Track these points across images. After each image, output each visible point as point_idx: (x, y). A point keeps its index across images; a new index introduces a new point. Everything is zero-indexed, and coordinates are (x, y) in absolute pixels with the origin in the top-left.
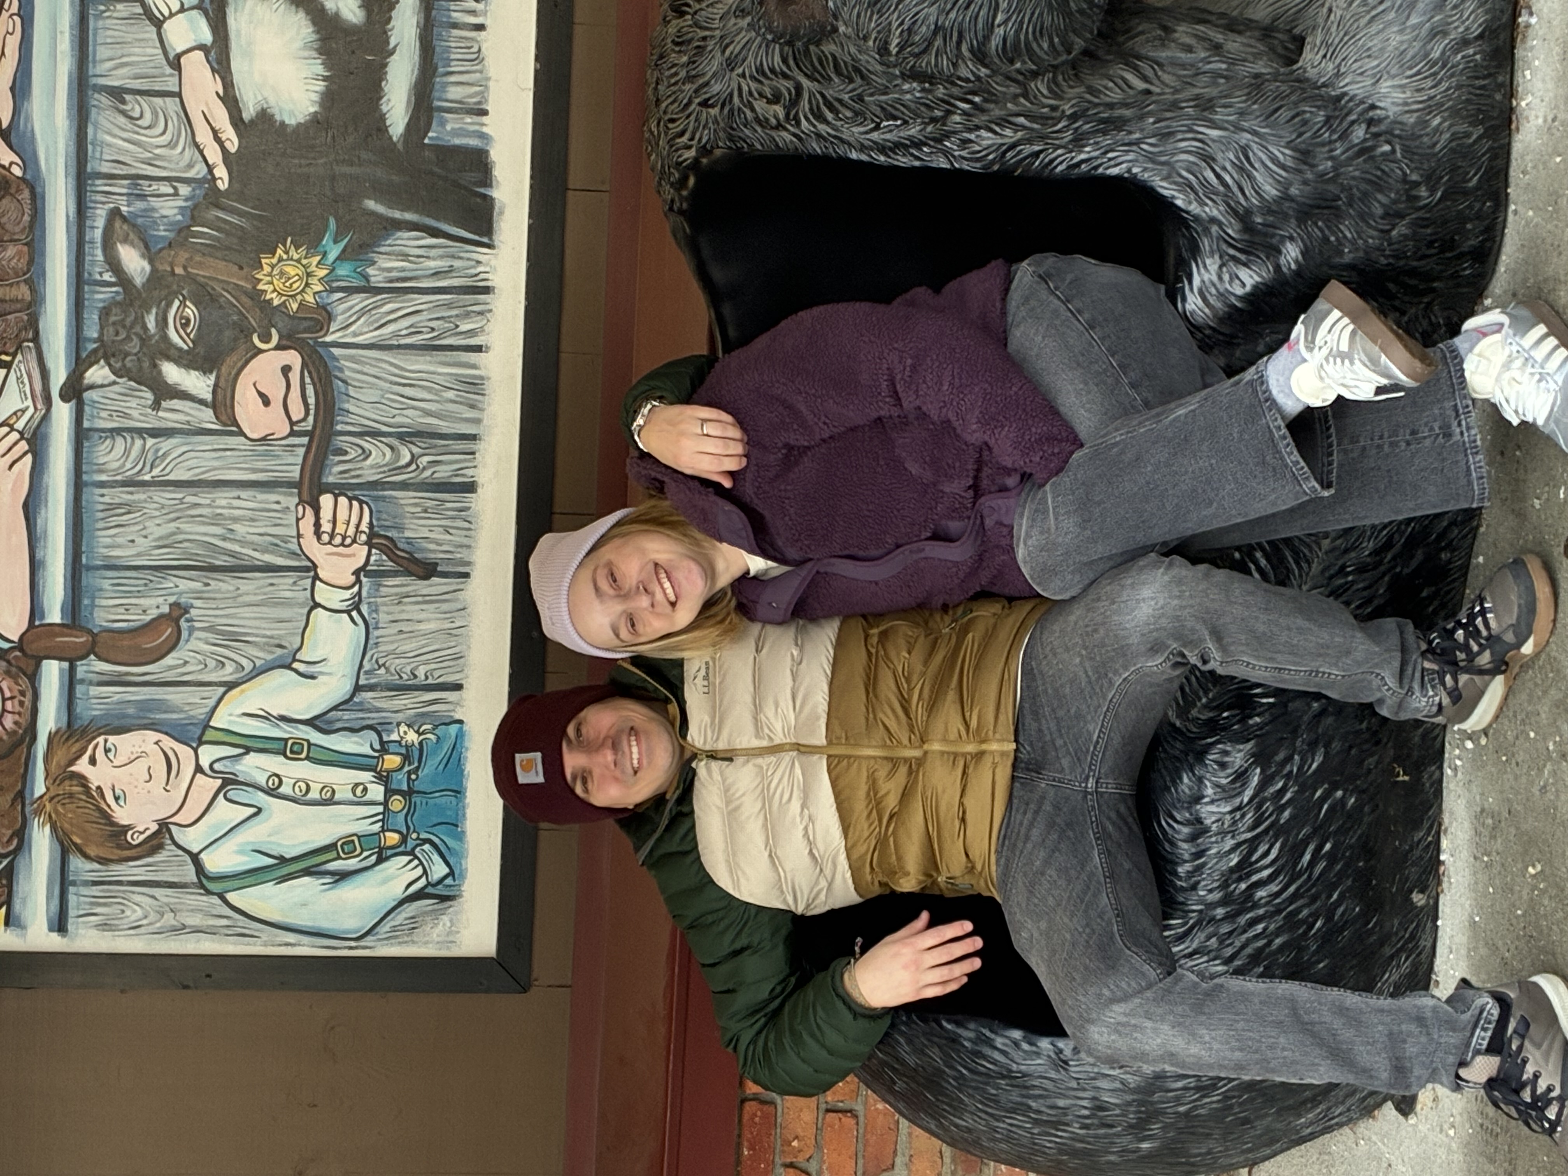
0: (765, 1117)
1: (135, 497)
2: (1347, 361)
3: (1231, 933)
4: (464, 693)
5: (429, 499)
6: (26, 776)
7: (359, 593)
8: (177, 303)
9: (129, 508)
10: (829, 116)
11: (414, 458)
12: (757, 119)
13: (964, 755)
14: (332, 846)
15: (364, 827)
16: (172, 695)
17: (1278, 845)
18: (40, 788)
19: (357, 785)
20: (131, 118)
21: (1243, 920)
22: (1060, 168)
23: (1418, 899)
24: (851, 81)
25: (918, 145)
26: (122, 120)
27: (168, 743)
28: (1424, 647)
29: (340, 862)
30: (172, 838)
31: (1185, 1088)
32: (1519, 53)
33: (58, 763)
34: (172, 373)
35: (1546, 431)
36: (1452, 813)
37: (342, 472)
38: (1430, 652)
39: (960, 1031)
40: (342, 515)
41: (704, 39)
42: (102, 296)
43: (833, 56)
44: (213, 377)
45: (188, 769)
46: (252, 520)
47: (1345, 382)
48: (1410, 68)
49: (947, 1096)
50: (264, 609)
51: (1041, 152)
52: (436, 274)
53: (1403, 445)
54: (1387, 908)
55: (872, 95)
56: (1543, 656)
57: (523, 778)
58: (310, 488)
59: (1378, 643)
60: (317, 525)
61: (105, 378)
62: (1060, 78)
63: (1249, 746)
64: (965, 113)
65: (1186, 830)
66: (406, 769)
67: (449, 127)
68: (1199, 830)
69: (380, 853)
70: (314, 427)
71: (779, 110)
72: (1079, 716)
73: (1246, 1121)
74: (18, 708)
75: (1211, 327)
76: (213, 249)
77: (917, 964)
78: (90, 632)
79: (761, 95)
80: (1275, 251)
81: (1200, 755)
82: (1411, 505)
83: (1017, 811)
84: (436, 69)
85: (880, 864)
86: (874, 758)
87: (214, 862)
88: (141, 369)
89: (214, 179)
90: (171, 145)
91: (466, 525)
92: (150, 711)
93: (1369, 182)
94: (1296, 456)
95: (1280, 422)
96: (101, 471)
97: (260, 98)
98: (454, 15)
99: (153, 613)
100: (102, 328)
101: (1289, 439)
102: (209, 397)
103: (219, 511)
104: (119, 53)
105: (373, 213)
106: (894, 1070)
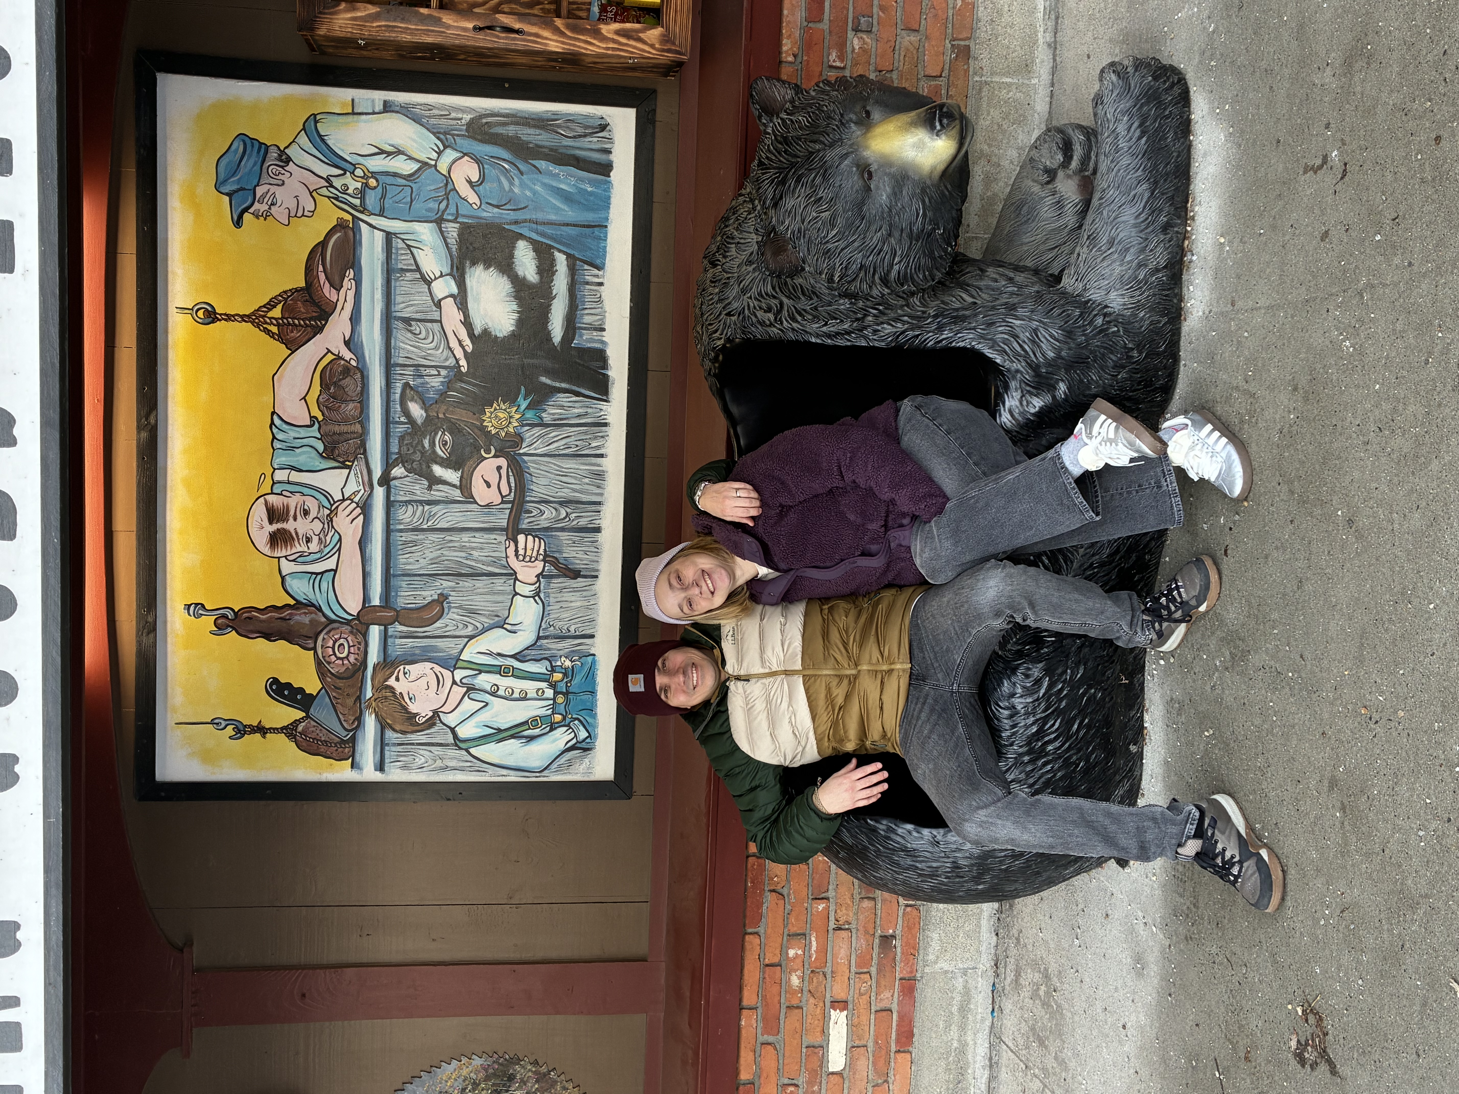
0: (759, 865)
1: (419, 537)
2: (1113, 444)
3: (1034, 769)
4: (595, 639)
5: (576, 536)
6: (361, 688)
7: (539, 587)
8: (440, 433)
9: (415, 543)
10: (799, 318)
11: (567, 514)
12: (759, 322)
13: (881, 671)
14: (526, 723)
15: (543, 712)
16: (439, 643)
17: (1059, 721)
18: (369, 694)
19: (539, 690)
20: (415, 334)
21: (1040, 763)
22: (930, 343)
23: (1133, 748)
24: (811, 299)
25: (848, 333)
26: (409, 335)
27: (438, 669)
28: (1143, 608)
29: (530, 731)
30: (440, 720)
31: (1005, 856)
32: (1185, 277)
33: (379, 681)
34: (438, 470)
35: (1216, 484)
36: (1151, 701)
37: (529, 523)
38: (1146, 611)
39: (877, 825)
40: (530, 545)
41: (728, 278)
42: (401, 429)
43: (801, 286)
44: (460, 473)
45: (448, 683)
46: (481, 549)
47: (1112, 456)
48: (1127, 285)
49: (870, 861)
50: (489, 596)
51: (919, 335)
52: (579, 416)
53: (1134, 493)
54: (1118, 755)
55: (822, 307)
56: (1211, 612)
57: (632, 689)
58: (513, 532)
59: (1119, 607)
60: (517, 551)
61: (402, 473)
62: (926, 296)
63: (1040, 665)
64: (875, 316)
65: (1006, 713)
66: (565, 680)
67: (584, 338)
68: (1014, 713)
69: (551, 726)
70: (515, 499)
71: (771, 316)
72: (948, 650)
73: (1038, 873)
74: (357, 651)
75: (1016, 431)
76: (459, 404)
77: (852, 789)
78: (395, 610)
79: (760, 308)
80: (1052, 388)
81: (1014, 670)
82: (1140, 526)
83: (912, 702)
84: (578, 307)
85: (834, 735)
86: (829, 675)
87: (464, 732)
88: (421, 469)
89: (460, 366)
90: (436, 348)
91: (596, 550)
92: (428, 652)
93: (1105, 348)
94: (1081, 499)
95: (1071, 480)
96: (401, 524)
97: (483, 323)
98: (587, 277)
99: (430, 599)
100: (400, 447)
101: (1077, 490)
102: (458, 483)
103: (464, 544)
104: (408, 299)
105: (545, 384)
106: (838, 845)
